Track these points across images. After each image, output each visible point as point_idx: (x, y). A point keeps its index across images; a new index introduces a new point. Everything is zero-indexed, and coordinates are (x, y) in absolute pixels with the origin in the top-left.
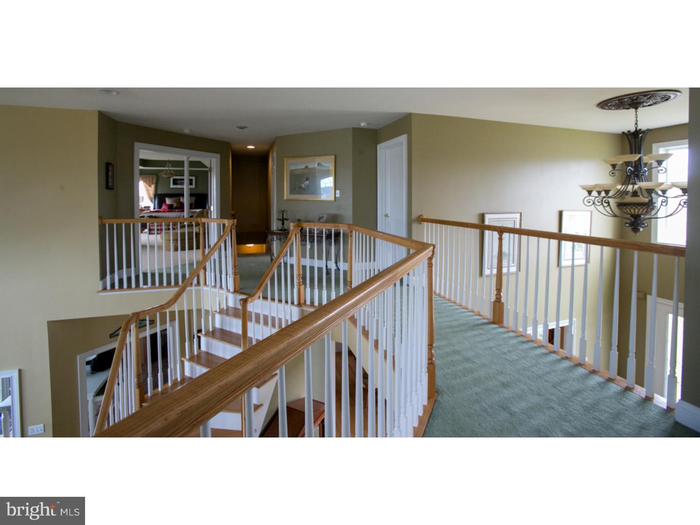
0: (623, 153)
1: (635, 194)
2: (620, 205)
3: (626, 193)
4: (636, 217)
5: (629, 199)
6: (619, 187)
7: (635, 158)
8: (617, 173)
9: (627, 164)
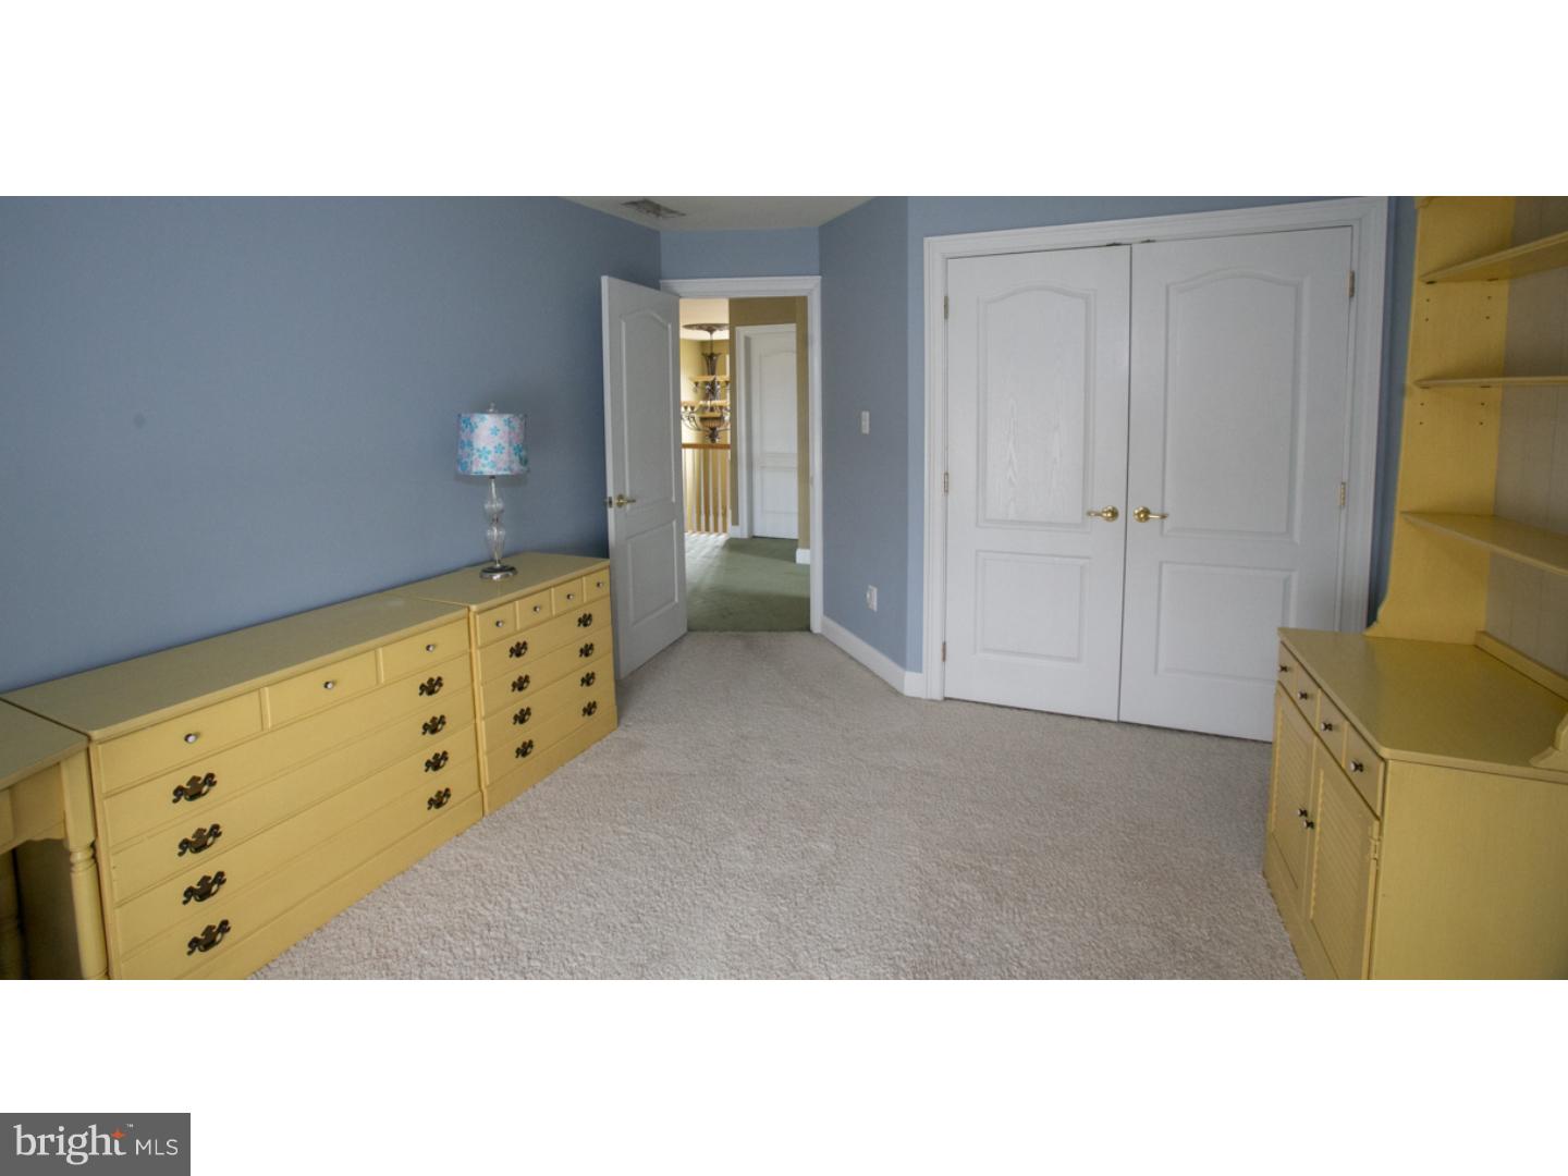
0: (703, 374)
1: (712, 409)
2: (703, 419)
3: (706, 407)
4: (713, 429)
5: (708, 414)
6: (702, 402)
7: (710, 378)
8: (699, 390)
9: (706, 383)
